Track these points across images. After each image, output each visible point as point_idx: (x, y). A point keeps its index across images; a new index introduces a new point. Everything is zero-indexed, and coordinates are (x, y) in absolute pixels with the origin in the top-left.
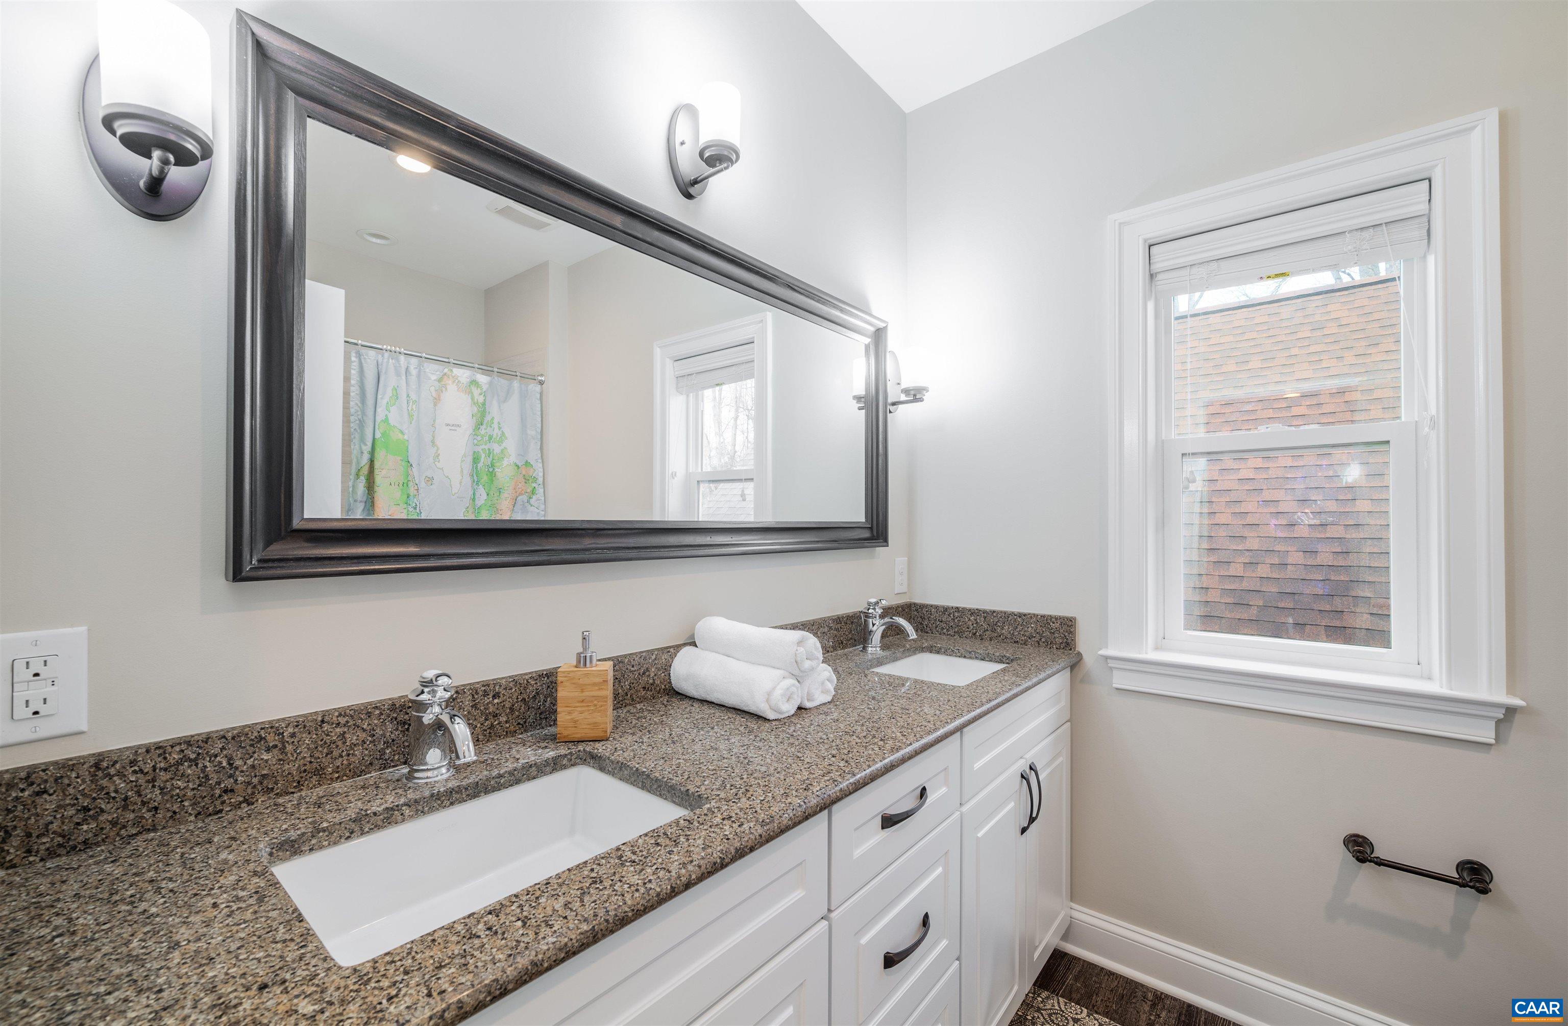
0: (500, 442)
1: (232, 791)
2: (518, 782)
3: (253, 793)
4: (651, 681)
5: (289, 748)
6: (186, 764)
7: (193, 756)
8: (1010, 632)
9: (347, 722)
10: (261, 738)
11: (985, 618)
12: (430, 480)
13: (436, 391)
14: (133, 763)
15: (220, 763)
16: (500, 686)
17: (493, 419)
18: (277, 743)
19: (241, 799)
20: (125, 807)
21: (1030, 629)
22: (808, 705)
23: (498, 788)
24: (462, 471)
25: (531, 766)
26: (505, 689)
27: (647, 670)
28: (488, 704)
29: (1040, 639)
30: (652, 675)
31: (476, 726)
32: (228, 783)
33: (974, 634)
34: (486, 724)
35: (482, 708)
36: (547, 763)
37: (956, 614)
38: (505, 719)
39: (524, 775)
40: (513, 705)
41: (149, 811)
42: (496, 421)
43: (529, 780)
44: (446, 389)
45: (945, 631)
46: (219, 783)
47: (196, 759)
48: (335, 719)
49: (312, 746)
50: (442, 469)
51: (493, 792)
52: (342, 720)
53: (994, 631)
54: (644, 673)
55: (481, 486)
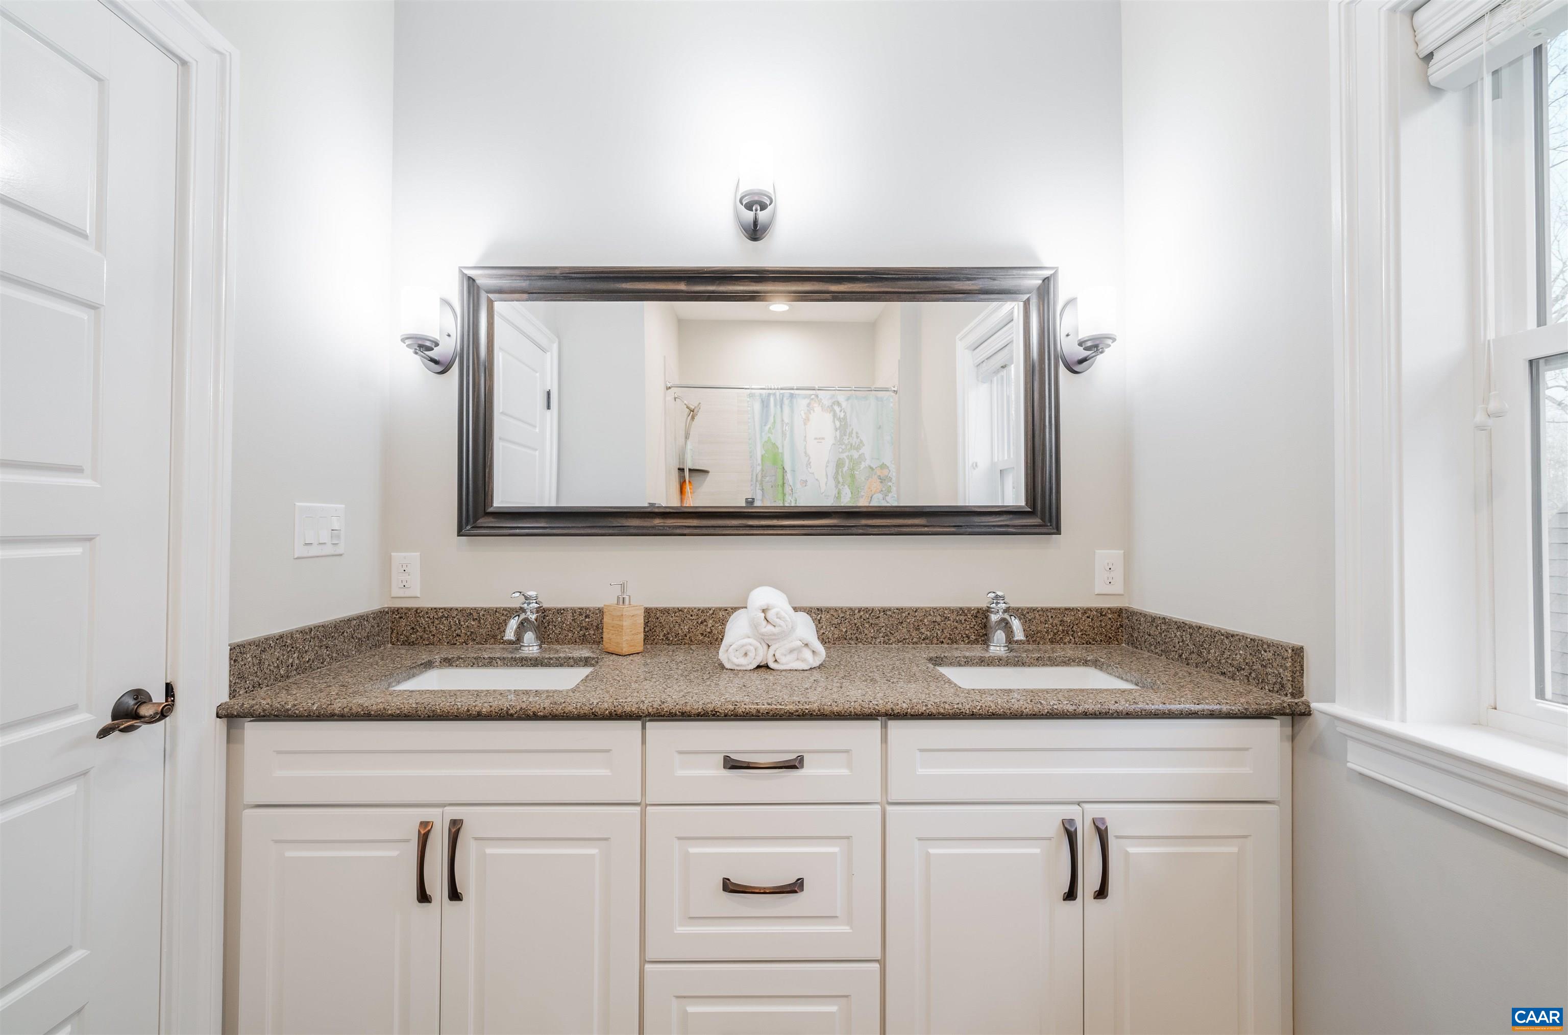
0: (858, 448)
1: (460, 636)
2: (561, 665)
3: (468, 639)
4: (709, 630)
5: (482, 621)
6: (444, 618)
7: (446, 616)
8: (1216, 659)
9: (507, 614)
10: (471, 614)
11: (1191, 634)
12: (805, 482)
13: (805, 413)
14: (427, 613)
15: (456, 621)
16: (590, 611)
17: (853, 430)
18: (477, 617)
19: (463, 641)
20: (424, 631)
21: (1238, 656)
22: (772, 665)
23: (548, 665)
24: (827, 475)
25: (570, 658)
26: (593, 613)
27: (705, 620)
28: (582, 620)
29: (1250, 674)
30: (710, 625)
31: (575, 633)
32: (458, 632)
33: (1180, 656)
34: (581, 633)
35: (578, 622)
36: (580, 659)
37: (1164, 627)
38: (593, 632)
39: (565, 662)
40: (598, 625)
41: (432, 635)
42: (854, 432)
43: (568, 666)
44: (814, 411)
45: (1153, 647)
46: (455, 631)
47: (447, 617)
48: (501, 611)
49: (492, 623)
50: (813, 473)
51: (546, 666)
52: (505, 613)
53: (1200, 654)
54: (702, 623)
55: (846, 486)
